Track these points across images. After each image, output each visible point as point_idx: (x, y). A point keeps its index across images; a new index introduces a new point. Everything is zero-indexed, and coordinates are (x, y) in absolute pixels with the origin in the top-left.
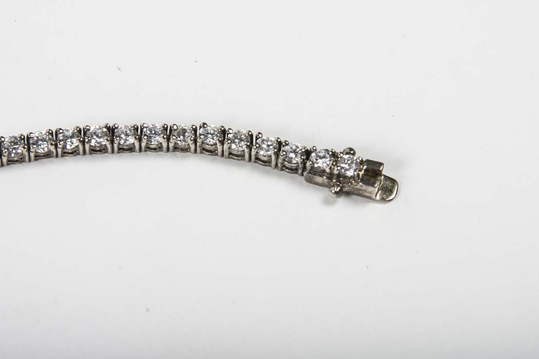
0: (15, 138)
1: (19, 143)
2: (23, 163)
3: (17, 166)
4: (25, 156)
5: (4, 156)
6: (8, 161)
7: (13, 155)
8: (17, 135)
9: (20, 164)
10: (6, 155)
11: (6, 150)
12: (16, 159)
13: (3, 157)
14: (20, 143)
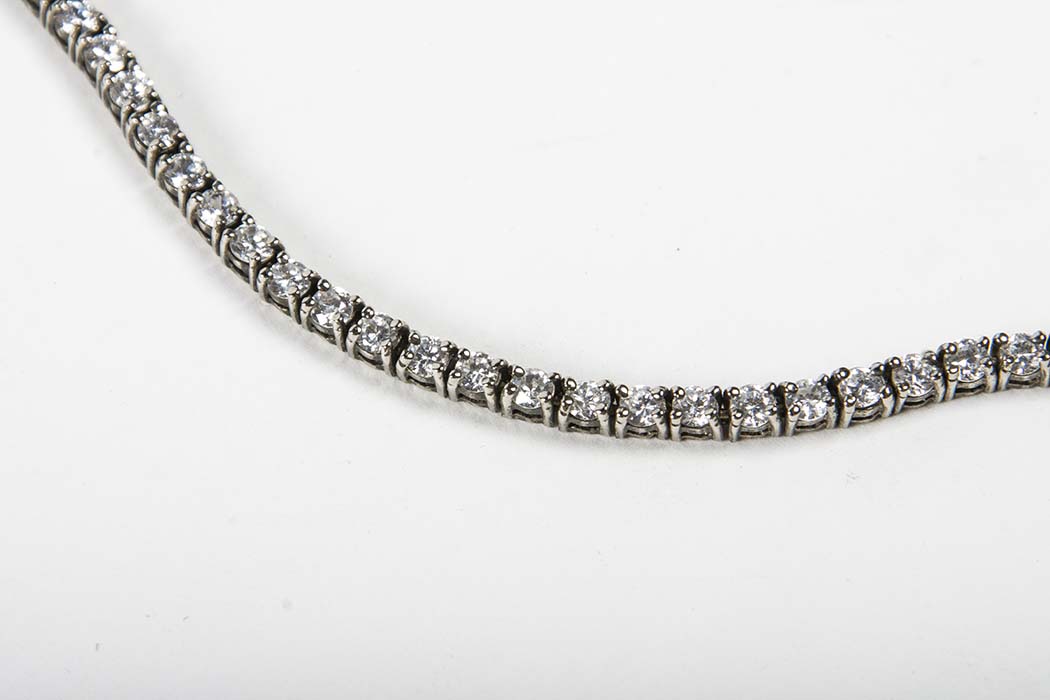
0: (1028, 337)
1: (1034, 350)
2: (1038, 388)
3: (1026, 391)
4: (1045, 375)
5: (1005, 371)
6: (1010, 381)
7: (1020, 371)
8: (1032, 333)
9: (1030, 390)
10: (1008, 369)
11: (1009, 361)
12: (1026, 378)
13: (1002, 372)
14: (1037, 348)
